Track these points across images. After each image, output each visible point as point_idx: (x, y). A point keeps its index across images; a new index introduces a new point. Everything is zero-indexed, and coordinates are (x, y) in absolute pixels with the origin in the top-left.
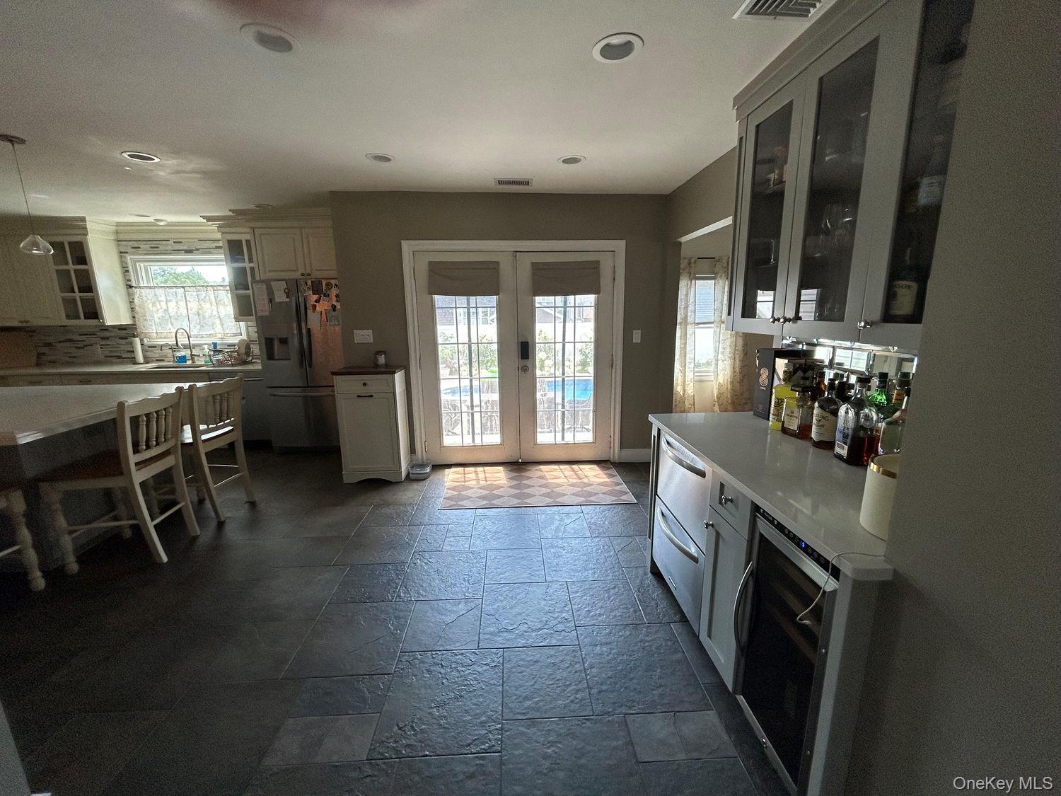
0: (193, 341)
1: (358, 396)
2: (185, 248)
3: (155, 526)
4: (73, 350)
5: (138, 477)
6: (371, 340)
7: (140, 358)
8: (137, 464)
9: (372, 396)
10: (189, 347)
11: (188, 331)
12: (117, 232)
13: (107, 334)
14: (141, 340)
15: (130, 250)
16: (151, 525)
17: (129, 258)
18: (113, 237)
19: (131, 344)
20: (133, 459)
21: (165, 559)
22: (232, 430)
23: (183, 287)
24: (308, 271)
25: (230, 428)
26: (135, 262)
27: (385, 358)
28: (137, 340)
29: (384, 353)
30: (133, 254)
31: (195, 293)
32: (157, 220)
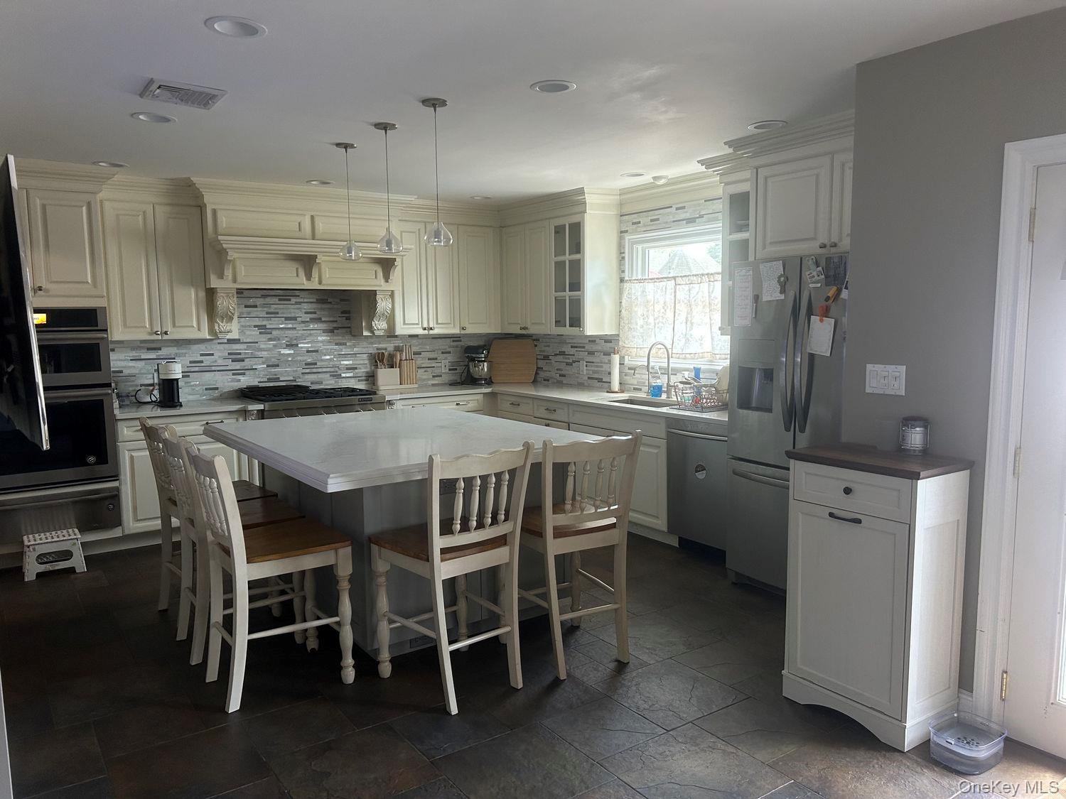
0: (674, 363)
1: (831, 515)
2: (688, 215)
3: (452, 653)
4: (563, 366)
5: (445, 570)
6: (899, 388)
7: (616, 386)
8: (444, 551)
9: (858, 521)
10: (667, 371)
11: (669, 346)
12: (621, 204)
13: (594, 348)
14: (622, 358)
15: (630, 228)
16: (446, 649)
17: (627, 237)
18: (614, 212)
19: (610, 362)
20: (439, 542)
21: (454, 709)
22: (613, 526)
23: (674, 278)
24: (835, 239)
25: (613, 520)
26: (633, 243)
27: (925, 434)
28: (616, 359)
29: (925, 422)
30: (635, 232)
31: (687, 288)
32: (654, 178)
